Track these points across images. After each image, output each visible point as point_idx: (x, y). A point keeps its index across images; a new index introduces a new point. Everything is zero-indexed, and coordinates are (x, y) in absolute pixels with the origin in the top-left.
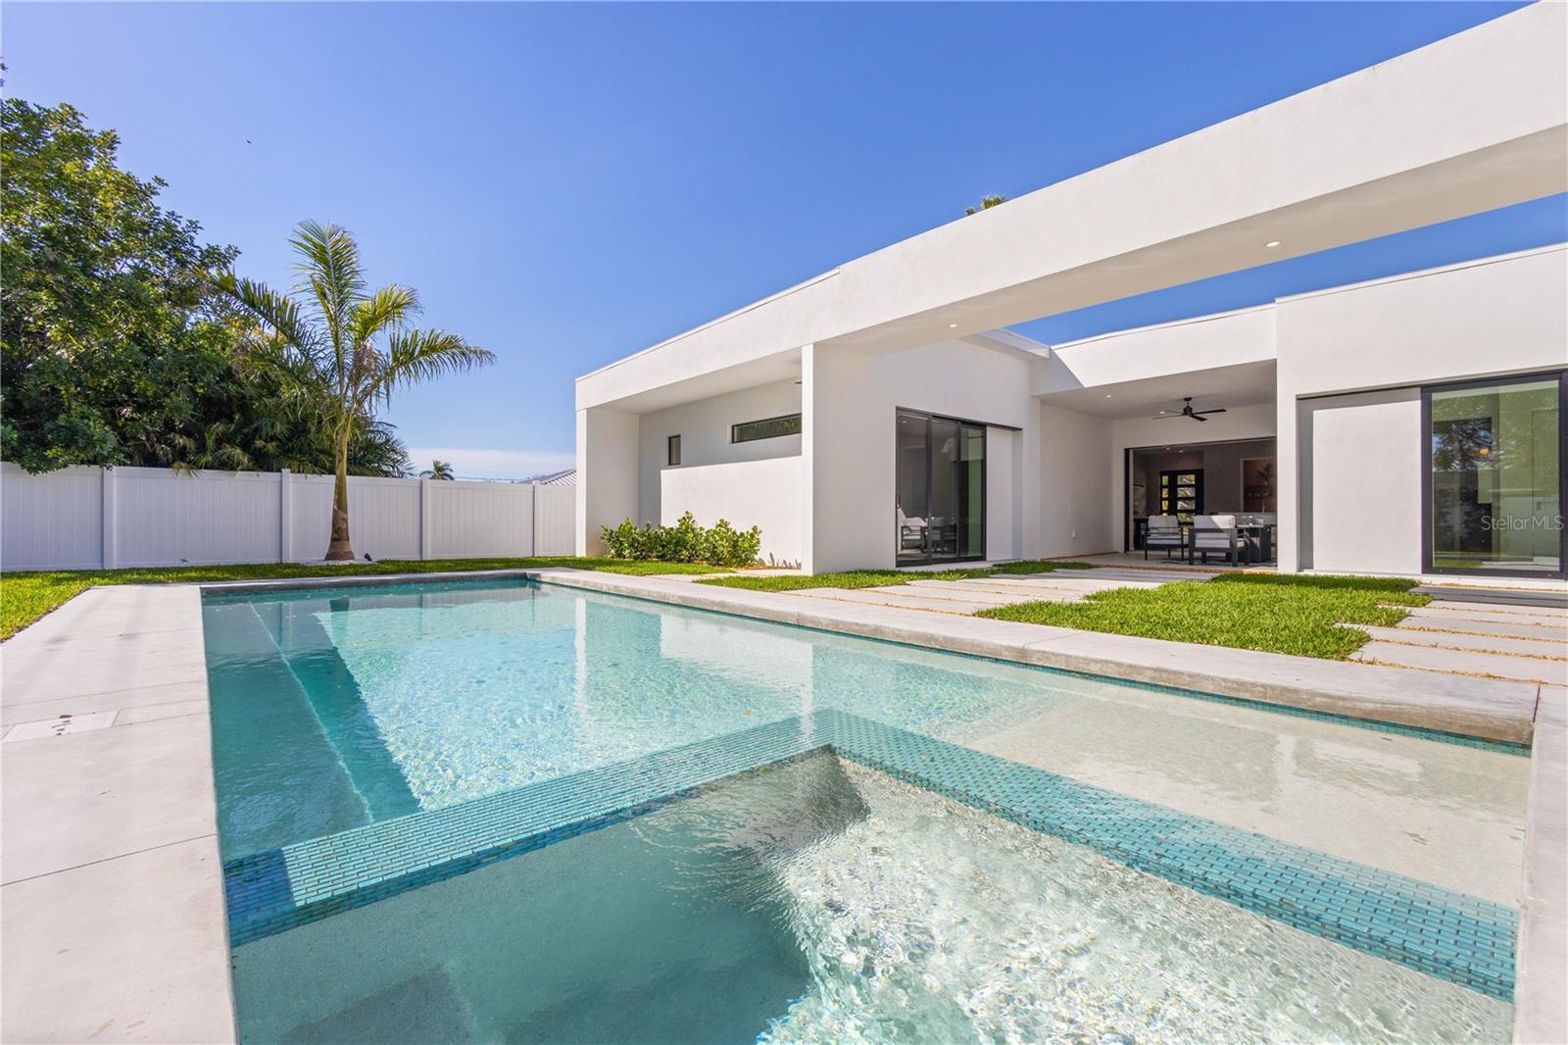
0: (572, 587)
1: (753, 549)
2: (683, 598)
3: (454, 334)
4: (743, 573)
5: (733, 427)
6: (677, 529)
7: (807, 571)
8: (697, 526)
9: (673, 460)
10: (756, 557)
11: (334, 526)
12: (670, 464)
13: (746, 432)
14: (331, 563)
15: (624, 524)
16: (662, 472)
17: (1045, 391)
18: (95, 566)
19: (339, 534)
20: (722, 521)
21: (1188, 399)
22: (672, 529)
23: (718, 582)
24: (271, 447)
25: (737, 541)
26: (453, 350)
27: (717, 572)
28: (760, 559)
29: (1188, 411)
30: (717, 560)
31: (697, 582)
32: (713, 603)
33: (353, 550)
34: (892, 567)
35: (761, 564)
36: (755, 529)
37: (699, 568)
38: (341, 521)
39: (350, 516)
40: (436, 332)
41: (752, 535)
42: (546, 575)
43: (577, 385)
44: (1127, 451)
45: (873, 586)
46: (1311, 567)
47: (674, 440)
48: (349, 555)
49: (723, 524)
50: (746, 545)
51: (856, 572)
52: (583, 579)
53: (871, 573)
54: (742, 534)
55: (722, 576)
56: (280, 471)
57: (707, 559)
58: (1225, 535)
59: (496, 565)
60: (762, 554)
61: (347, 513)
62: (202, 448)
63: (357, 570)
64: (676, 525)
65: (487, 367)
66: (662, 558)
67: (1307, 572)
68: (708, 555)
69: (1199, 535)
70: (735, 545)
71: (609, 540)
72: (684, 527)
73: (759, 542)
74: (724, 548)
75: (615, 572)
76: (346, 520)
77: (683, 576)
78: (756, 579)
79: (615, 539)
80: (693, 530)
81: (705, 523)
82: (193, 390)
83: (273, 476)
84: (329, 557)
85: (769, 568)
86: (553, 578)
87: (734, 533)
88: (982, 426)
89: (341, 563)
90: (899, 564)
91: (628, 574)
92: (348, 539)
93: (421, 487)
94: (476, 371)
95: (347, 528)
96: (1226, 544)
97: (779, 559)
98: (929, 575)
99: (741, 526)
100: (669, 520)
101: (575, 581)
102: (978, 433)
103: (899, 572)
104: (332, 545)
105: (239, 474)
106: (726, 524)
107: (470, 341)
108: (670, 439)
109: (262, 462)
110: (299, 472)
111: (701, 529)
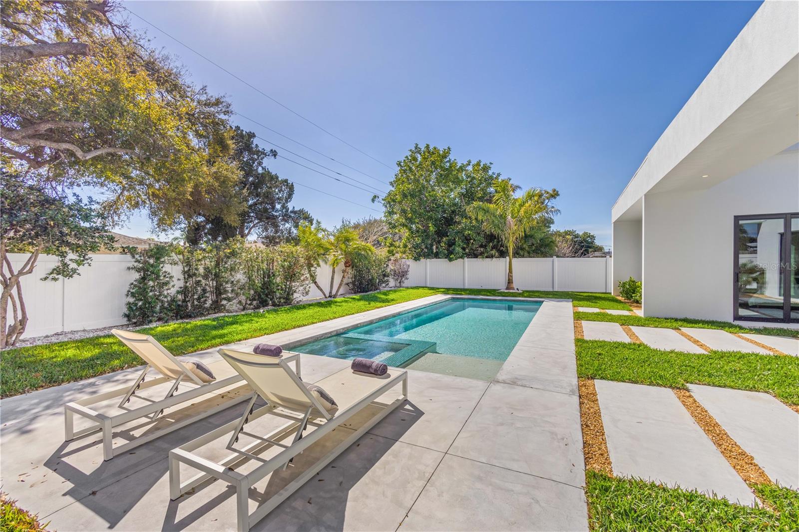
11: (508, 278)
14: (508, 291)
19: (510, 281)
33: (513, 286)
63: (514, 295)
71: (621, 288)
76: (511, 277)
89: (511, 291)
90: (737, 318)
92: (512, 283)
93: (553, 261)
95: (512, 279)
104: (508, 285)
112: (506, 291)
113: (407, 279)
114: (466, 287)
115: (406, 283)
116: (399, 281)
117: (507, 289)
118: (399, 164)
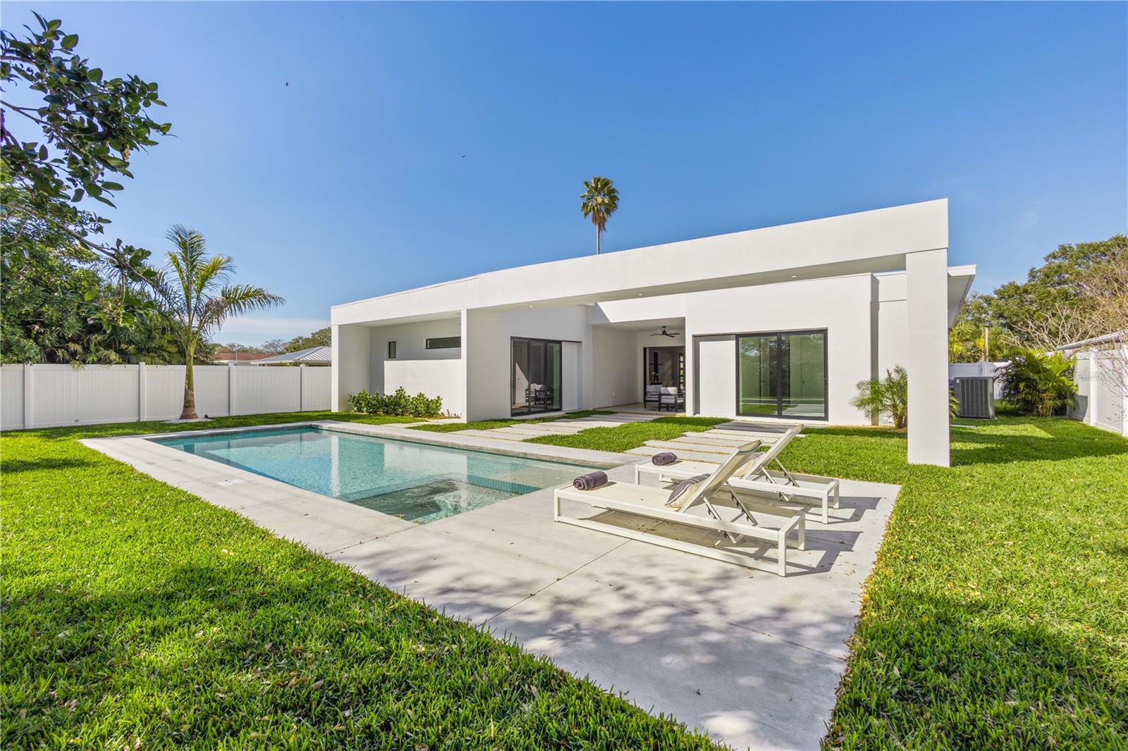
0: (341, 432)
1: (438, 408)
2: (403, 437)
3: (261, 287)
4: (433, 422)
5: (427, 340)
6: (395, 397)
7: (464, 420)
8: (407, 394)
9: (392, 355)
10: (440, 412)
11: (185, 398)
12: (390, 357)
13: (434, 344)
14: (184, 421)
15: (362, 392)
16: (385, 362)
17: (594, 323)
18: (20, 427)
19: (188, 404)
20: (421, 393)
21: (664, 327)
22: (391, 396)
23: (418, 428)
24: (131, 348)
25: (429, 404)
26: (260, 297)
27: (418, 421)
28: (442, 413)
29: (664, 333)
30: (417, 414)
31: (408, 428)
32: (416, 439)
33: (197, 412)
34: (509, 417)
35: (443, 416)
36: (438, 397)
37: (409, 420)
38: (190, 396)
39: (195, 393)
40: (250, 286)
41: (437, 401)
42: (326, 425)
43: (332, 310)
44: (645, 349)
45: (493, 428)
46: (699, 413)
47: (392, 344)
48: (195, 416)
49: (421, 395)
50: (434, 406)
51: (488, 421)
52: (349, 428)
53: (495, 421)
54: (432, 400)
55: (421, 424)
56: (137, 363)
57: (412, 413)
58: (673, 397)
59: (290, 420)
60: (443, 410)
61: (193, 390)
62: (86, 349)
63: (202, 426)
64: (394, 394)
65: (280, 306)
66: (387, 413)
67: (697, 416)
68: (413, 411)
69: (663, 397)
70: (428, 407)
71: (353, 402)
72: (399, 395)
73: (441, 404)
74: (422, 408)
75: (363, 423)
76: (192, 395)
77: (400, 424)
78: (438, 426)
79: (357, 401)
80: (404, 397)
81: (411, 393)
82: (78, 314)
83: (135, 367)
84: (182, 418)
85: (447, 418)
86: (330, 427)
87: (427, 400)
88: (560, 342)
89: (192, 421)
90: (513, 415)
91: (370, 424)
92: (194, 407)
93: (229, 371)
94: (273, 308)
95: (193, 401)
96: (673, 401)
97: (452, 414)
98: (524, 421)
99: (431, 396)
100: (390, 390)
101: (343, 429)
102: (558, 345)
103: (512, 420)
104: (184, 411)
105: (114, 367)
106: (423, 395)
107: (270, 290)
108: (390, 343)
109: (126, 358)
110: (152, 364)
111: (409, 396)
112: (181, 422)
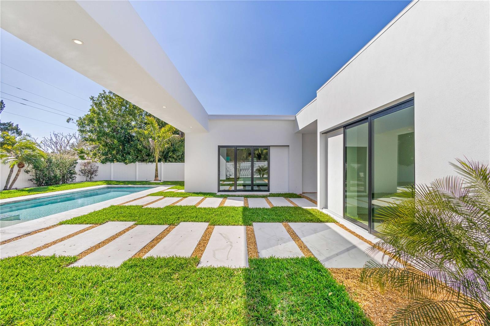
48: (158, 180)
88: (268, 147)
90: (220, 191)
92: (158, 177)
112: (154, 182)
113: (95, 175)
114: (137, 180)
115: (95, 178)
116: (89, 177)
117: (155, 180)
118: (92, 98)
